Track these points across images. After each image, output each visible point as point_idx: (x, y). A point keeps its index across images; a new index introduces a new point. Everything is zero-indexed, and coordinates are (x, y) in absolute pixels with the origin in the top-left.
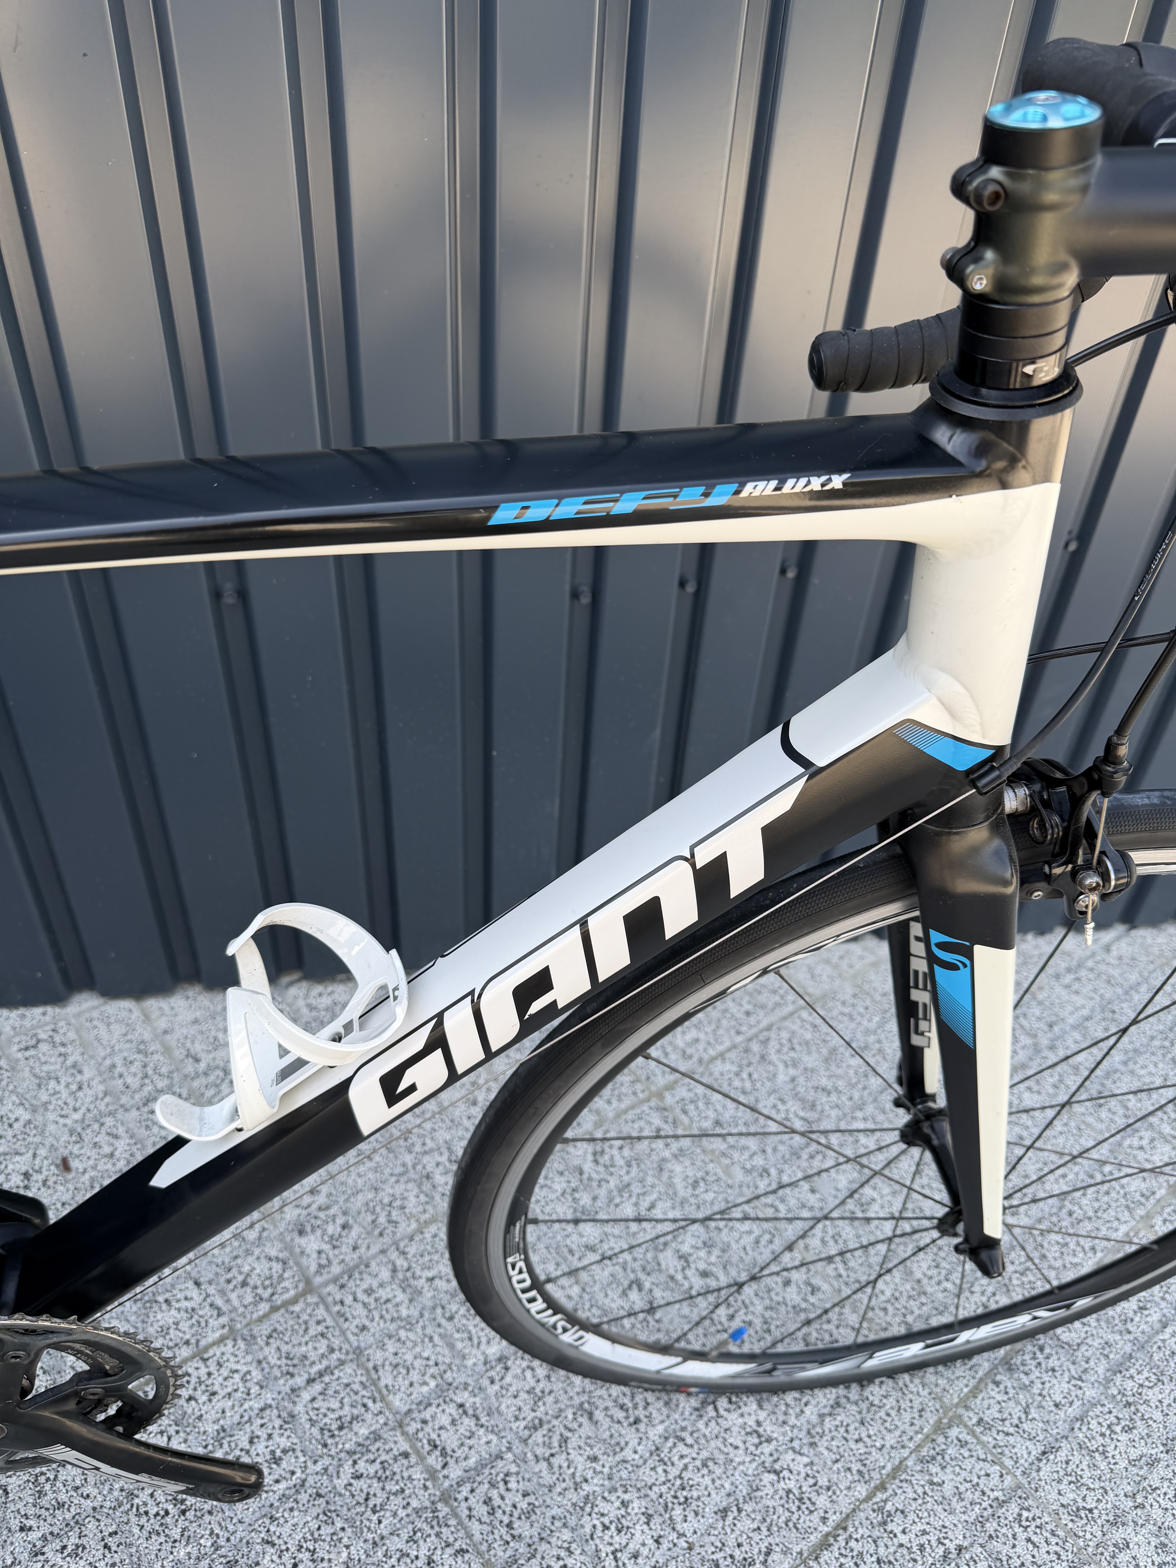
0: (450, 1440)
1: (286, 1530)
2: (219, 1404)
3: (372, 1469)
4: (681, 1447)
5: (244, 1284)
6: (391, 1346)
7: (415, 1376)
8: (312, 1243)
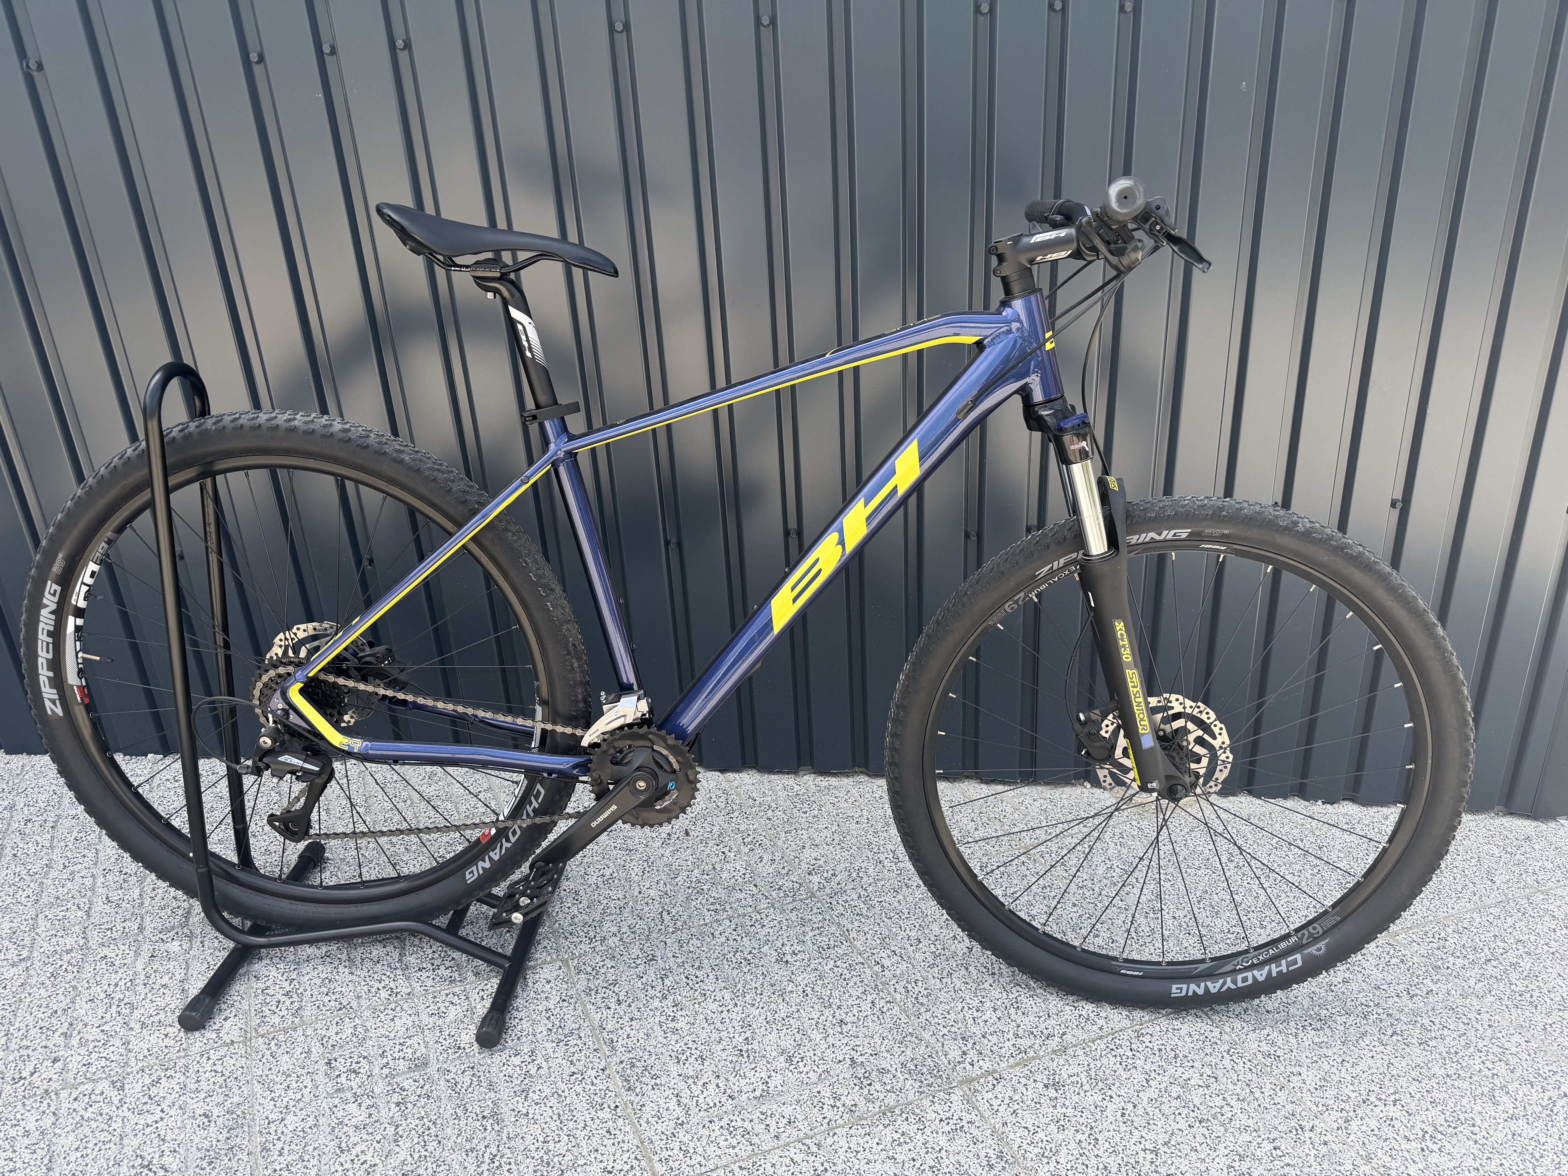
0: (887, 962)
1: (800, 979)
2: (766, 930)
3: (844, 966)
4: (1018, 988)
5: (779, 889)
6: (856, 924)
7: (869, 936)
8: (816, 879)
